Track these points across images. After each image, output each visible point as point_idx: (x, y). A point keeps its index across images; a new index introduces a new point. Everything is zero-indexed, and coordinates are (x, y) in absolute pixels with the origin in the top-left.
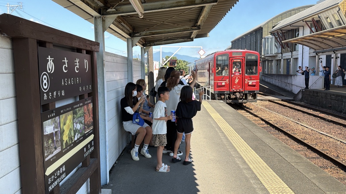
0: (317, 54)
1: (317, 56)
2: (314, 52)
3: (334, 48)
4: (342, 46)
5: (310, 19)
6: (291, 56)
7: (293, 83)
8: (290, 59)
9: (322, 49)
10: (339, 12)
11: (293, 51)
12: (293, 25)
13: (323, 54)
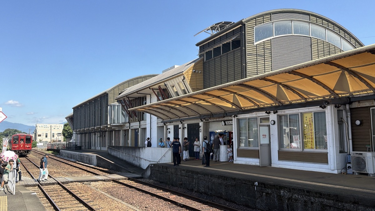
0: (165, 124)
1: (165, 126)
2: (162, 122)
3: (181, 118)
4: (188, 116)
5: (156, 87)
6: (139, 126)
7: (142, 157)
8: (138, 129)
9: (170, 118)
10: (184, 81)
11: (141, 121)
12: (140, 92)
13: (170, 124)
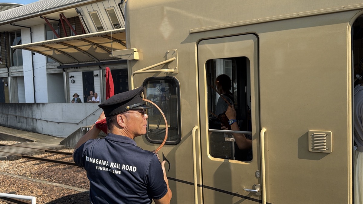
0: (65, 69)
1: (65, 73)
2: (58, 68)
5: (56, 15)
6: (7, 74)
8: (6, 78)
9: (78, 62)
10: (120, 5)
11: (10, 66)
12: (16, 23)
13: (76, 70)
